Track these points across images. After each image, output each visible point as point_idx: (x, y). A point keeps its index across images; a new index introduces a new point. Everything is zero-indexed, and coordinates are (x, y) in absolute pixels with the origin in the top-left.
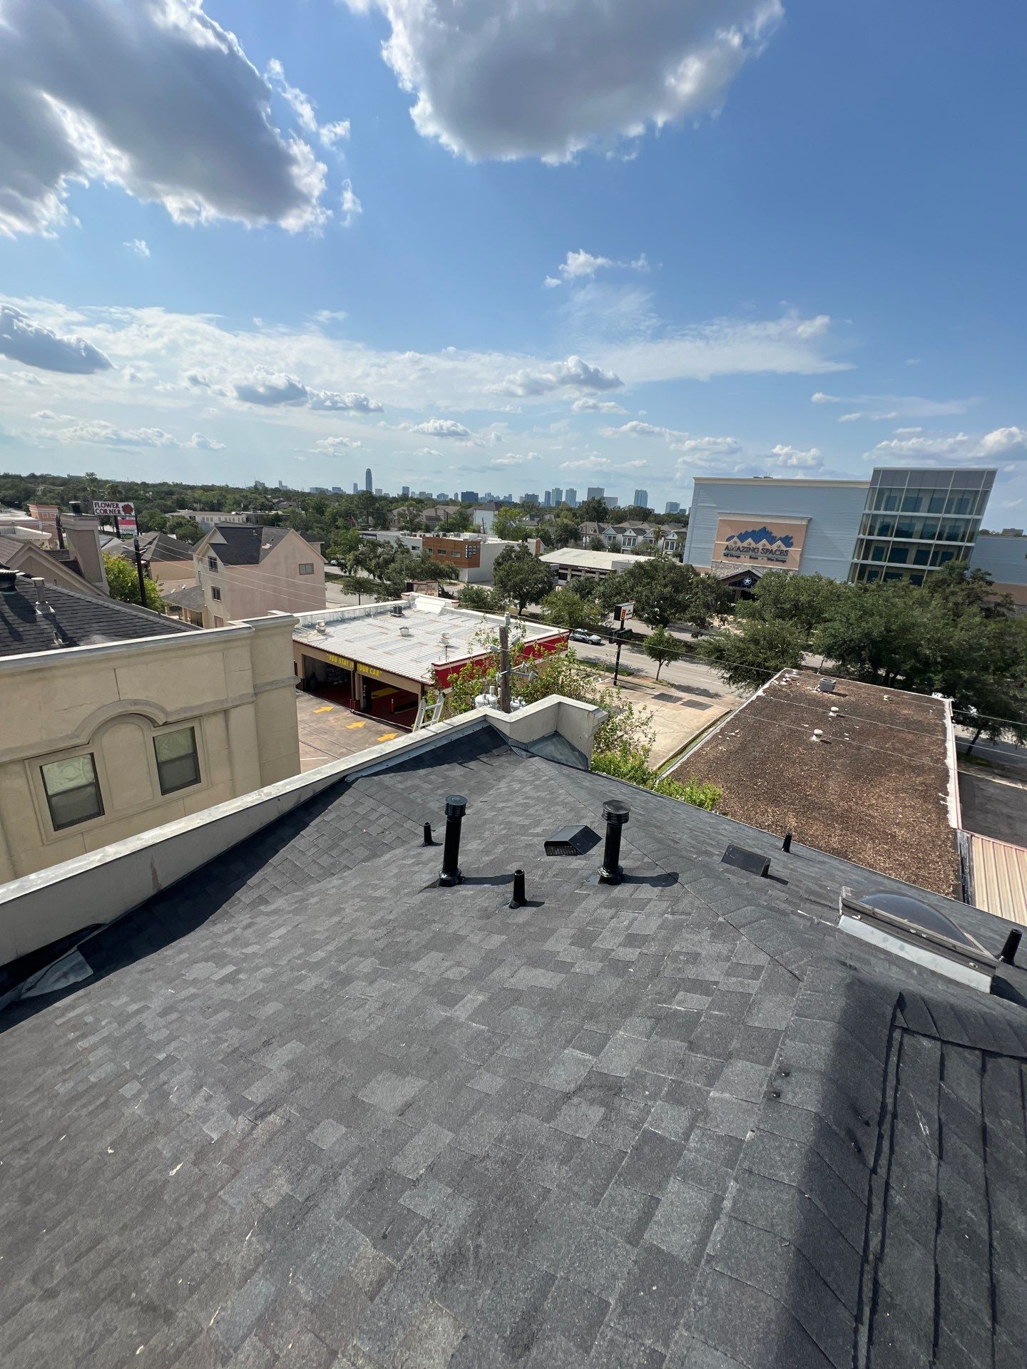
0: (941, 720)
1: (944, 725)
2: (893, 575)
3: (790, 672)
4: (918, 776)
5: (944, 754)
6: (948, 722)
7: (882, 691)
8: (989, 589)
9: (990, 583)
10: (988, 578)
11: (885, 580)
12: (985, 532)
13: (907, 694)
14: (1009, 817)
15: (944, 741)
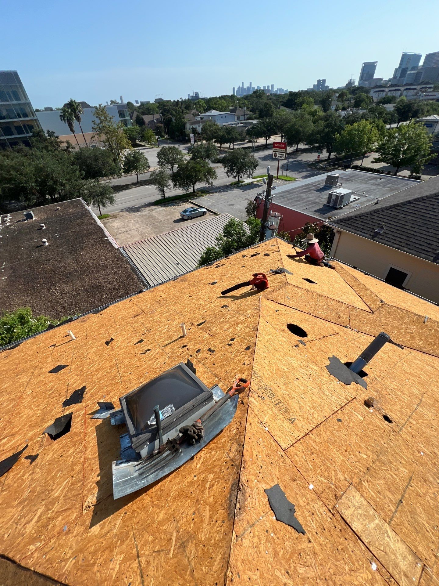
0: (84, 208)
1: (87, 209)
2: (13, 143)
3: (6, 217)
4: (94, 235)
5: (95, 221)
6: (87, 207)
7: (55, 205)
8: (59, 140)
9: (57, 137)
10: (55, 135)
11: (12, 147)
12: (37, 110)
13: (64, 203)
14: (126, 231)
15: (92, 216)
